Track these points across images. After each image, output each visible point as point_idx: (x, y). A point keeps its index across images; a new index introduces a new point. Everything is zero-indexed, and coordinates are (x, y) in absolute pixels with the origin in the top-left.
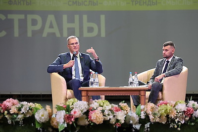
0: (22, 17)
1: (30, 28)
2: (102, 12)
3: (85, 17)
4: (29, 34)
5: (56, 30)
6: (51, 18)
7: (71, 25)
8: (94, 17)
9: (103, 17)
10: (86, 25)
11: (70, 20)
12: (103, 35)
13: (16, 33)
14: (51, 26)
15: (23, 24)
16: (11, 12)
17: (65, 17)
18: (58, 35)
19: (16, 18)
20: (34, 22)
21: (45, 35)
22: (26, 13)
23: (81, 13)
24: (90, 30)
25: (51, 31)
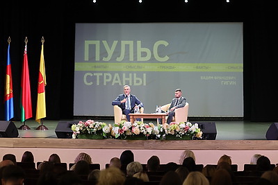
0: (101, 74)
1: (105, 80)
2: (144, 72)
3: (135, 75)
4: (105, 84)
5: (119, 81)
6: (117, 75)
7: (127, 79)
8: (140, 75)
9: (145, 75)
10: (135, 79)
11: (127, 76)
12: (145, 84)
13: (98, 84)
14: (117, 80)
15: (101, 78)
16: (96, 72)
17: (124, 75)
18: (120, 84)
19: (98, 75)
20: (108, 77)
21: (113, 84)
22: (103, 72)
23: (133, 73)
24: (138, 81)
25: (117, 82)
